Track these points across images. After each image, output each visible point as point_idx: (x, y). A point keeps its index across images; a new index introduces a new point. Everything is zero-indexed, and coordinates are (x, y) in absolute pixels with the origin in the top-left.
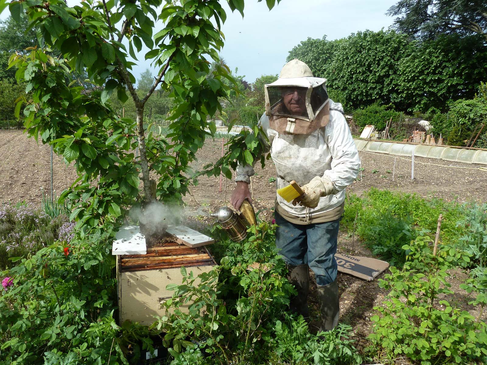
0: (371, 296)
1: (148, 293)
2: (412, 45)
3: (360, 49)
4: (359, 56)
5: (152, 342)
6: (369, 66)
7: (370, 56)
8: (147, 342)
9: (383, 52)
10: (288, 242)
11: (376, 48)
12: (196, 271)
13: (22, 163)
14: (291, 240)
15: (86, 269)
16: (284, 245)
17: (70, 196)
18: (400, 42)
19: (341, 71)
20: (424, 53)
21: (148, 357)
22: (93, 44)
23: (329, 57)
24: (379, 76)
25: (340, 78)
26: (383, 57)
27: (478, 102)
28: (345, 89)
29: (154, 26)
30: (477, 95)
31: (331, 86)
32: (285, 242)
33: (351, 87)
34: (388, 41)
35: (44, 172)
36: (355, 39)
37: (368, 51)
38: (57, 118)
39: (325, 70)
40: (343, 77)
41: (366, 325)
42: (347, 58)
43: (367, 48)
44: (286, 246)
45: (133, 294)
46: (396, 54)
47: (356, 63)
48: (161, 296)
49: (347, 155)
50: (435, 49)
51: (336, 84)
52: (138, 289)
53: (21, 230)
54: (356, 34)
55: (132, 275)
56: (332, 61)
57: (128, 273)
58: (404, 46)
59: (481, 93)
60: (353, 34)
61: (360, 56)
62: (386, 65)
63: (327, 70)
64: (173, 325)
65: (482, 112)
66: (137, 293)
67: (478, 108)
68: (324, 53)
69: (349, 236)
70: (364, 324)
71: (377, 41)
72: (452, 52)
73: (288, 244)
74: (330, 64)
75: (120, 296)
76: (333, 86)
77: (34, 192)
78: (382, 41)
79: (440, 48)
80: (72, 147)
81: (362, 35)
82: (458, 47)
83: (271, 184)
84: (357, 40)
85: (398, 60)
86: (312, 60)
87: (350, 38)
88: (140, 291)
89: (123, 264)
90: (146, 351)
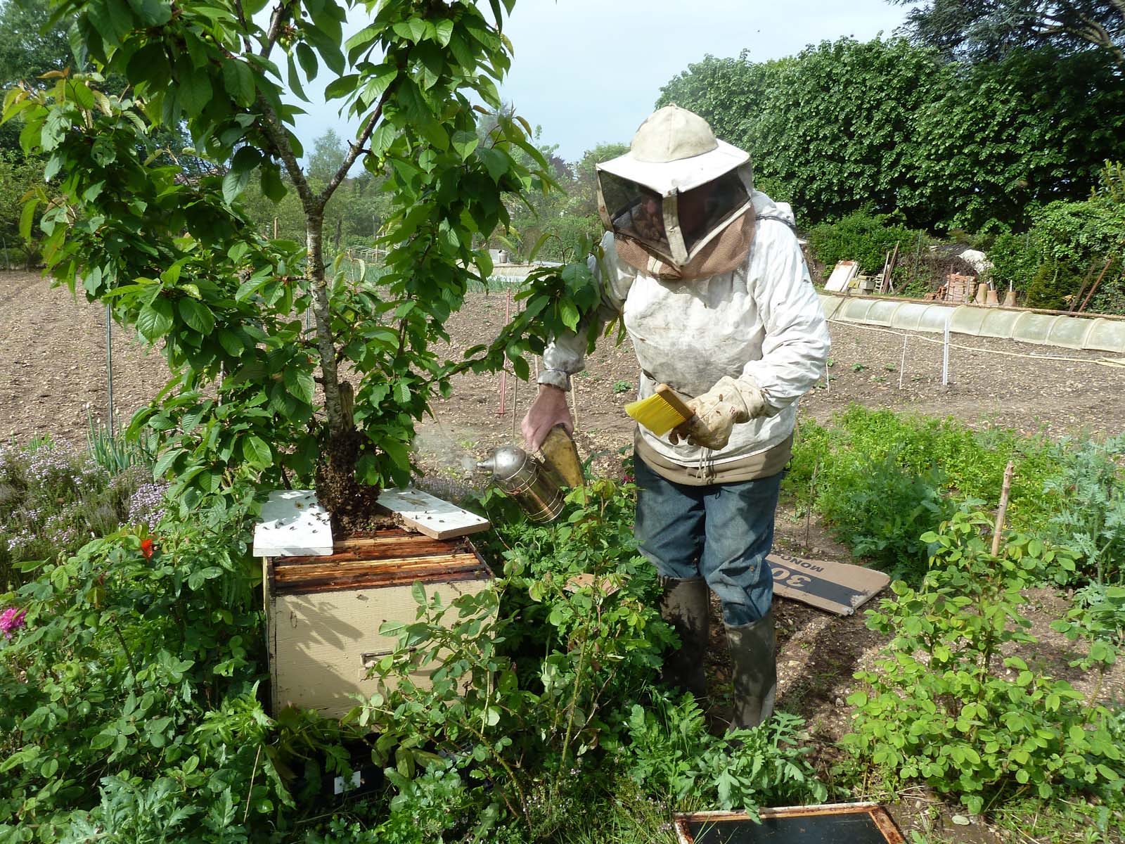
0: (849, 650)
1: (339, 645)
2: (948, 74)
3: (827, 82)
4: (823, 99)
5: (347, 755)
6: (848, 122)
7: (850, 99)
8: (336, 754)
9: (881, 89)
10: (664, 523)
11: (864, 80)
12: (446, 592)
13: (40, 349)
14: (670, 521)
15: (193, 588)
16: (654, 532)
17: (153, 421)
18: (919, 67)
19: (781, 133)
20: (974, 92)
21: (338, 789)
22: (202, 62)
23: (755, 102)
24: (871, 146)
25: (781, 151)
26: (880, 102)
27: (1099, 207)
28: (790, 176)
29: (345, 21)
30: (1097, 190)
31: (759, 169)
32: (658, 525)
33: (804, 172)
34: (891, 63)
35: (92, 370)
36: (814, 60)
37: (845, 87)
38: (120, 240)
39: (745, 132)
40: (786, 148)
41: (837, 715)
42: (797, 104)
43: (843, 79)
44: (658, 533)
45: (302, 646)
46: (910, 95)
47: (817, 115)
48: (368, 651)
49: (798, 324)
50: (1001, 82)
51: (769, 165)
52: (314, 634)
53: (40, 503)
54: (816, 47)
55: (300, 602)
56: (761, 111)
57: (290, 599)
58: (929, 75)
59: (1105, 186)
60: (810, 47)
61: (826, 98)
62: (887, 121)
63: (750, 132)
64: (396, 715)
65: (1106, 230)
66: (312, 644)
67: (1099, 221)
68: (743, 93)
69: (798, 514)
70: (833, 712)
71: (865, 65)
72: (1040, 90)
73: (664, 530)
74: (756, 117)
75: (272, 651)
76: (763, 168)
77: (68, 415)
78: (877, 63)
79: (1011, 82)
80: (156, 306)
81: (832, 50)
82: (1055, 78)
83: (618, 395)
84: (819, 62)
85: (914, 108)
86: (715, 108)
87: (803, 56)
88: (319, 638)
89: (278, 578)
90: (334, 774)
